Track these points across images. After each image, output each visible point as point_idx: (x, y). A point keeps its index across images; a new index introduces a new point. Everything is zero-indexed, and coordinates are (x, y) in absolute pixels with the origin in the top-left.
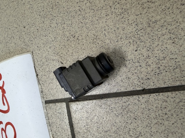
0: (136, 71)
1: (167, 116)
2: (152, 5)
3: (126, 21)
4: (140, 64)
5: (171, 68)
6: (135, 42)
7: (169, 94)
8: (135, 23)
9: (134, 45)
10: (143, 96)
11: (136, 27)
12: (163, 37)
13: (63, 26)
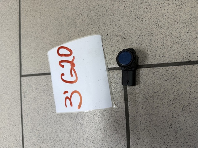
0: (186, 48)
3: (183, 11)
4: (190, 43)
8: (190, 13)
9: (186, 28)
10: (188, 66)
11: (190, 16)
13: (130, 9)
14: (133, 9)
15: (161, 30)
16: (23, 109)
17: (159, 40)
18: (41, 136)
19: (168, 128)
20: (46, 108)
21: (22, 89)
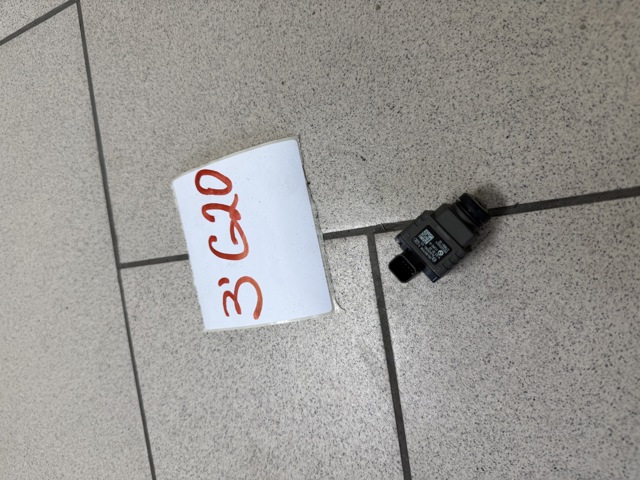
0: (505, 173)
1: (550, 248)
2: (538, 60)
3: (494, 84)
4: (514, 161)
5: (561, 168)
6: (506, 122)
7: (556, 210)
8: (509, 89)
9: (504, 127)
10: (515, 216)
11: (510, 96)
12: (553, 116)
13: (370, 85)
14: (375, 84)
15: (446, 134)
16: (136, 349)
17: (443, 158)
18: (189, 411)
19: (482, 362)
20: (195, 342)
21: (126, 300)
